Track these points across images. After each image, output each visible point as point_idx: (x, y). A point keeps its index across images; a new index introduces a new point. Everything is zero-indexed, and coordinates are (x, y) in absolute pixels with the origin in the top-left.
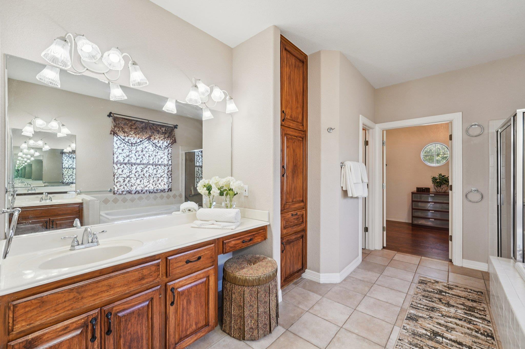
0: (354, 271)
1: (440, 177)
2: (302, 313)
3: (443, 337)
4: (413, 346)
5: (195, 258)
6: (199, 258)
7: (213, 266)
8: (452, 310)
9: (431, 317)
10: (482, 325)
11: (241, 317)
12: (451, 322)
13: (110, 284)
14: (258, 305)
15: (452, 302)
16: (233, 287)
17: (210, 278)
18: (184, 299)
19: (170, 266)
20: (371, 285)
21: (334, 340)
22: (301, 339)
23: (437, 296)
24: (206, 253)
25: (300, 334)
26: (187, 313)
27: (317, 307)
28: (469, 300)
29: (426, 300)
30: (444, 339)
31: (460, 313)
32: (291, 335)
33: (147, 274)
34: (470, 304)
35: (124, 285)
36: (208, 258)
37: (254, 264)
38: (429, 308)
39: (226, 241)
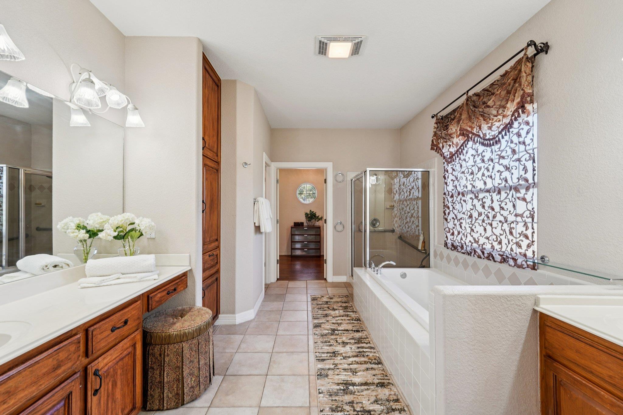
0: (262, 305)
1: (310, 213)
2: (232, 356)
3: (338, 330)
4: (324, 343)
5: (122, 323)
6: (126, 322)
7: (137, 330)
8: (337, 312)
9: (328, 321)
10: (353, 315)
11: (178, 380)
12: (339, 320)
13: (9, 389)
14: (199, 358)
15: (335, 307)
16: (166, 348)
17: (137, 345)
18: (109, 381)
19: (93, 340)
20: (280, 312)
21: (271, 364)
22: (243, 376)
23: (326, 306)
24: (133, 313)
25: (240, 373)
26: (113, 399)
27: (243, 346)
28: (343, 302)
29: (321, 311)
30: (339, 332)
31: (342, 312)
32: (231, 378)
33: (64, 358)
34: (344, 305)
35: (31, 384)
36: (135, 320)
37: (182, 318)
38: (324, 315)
39: (152, 295)
